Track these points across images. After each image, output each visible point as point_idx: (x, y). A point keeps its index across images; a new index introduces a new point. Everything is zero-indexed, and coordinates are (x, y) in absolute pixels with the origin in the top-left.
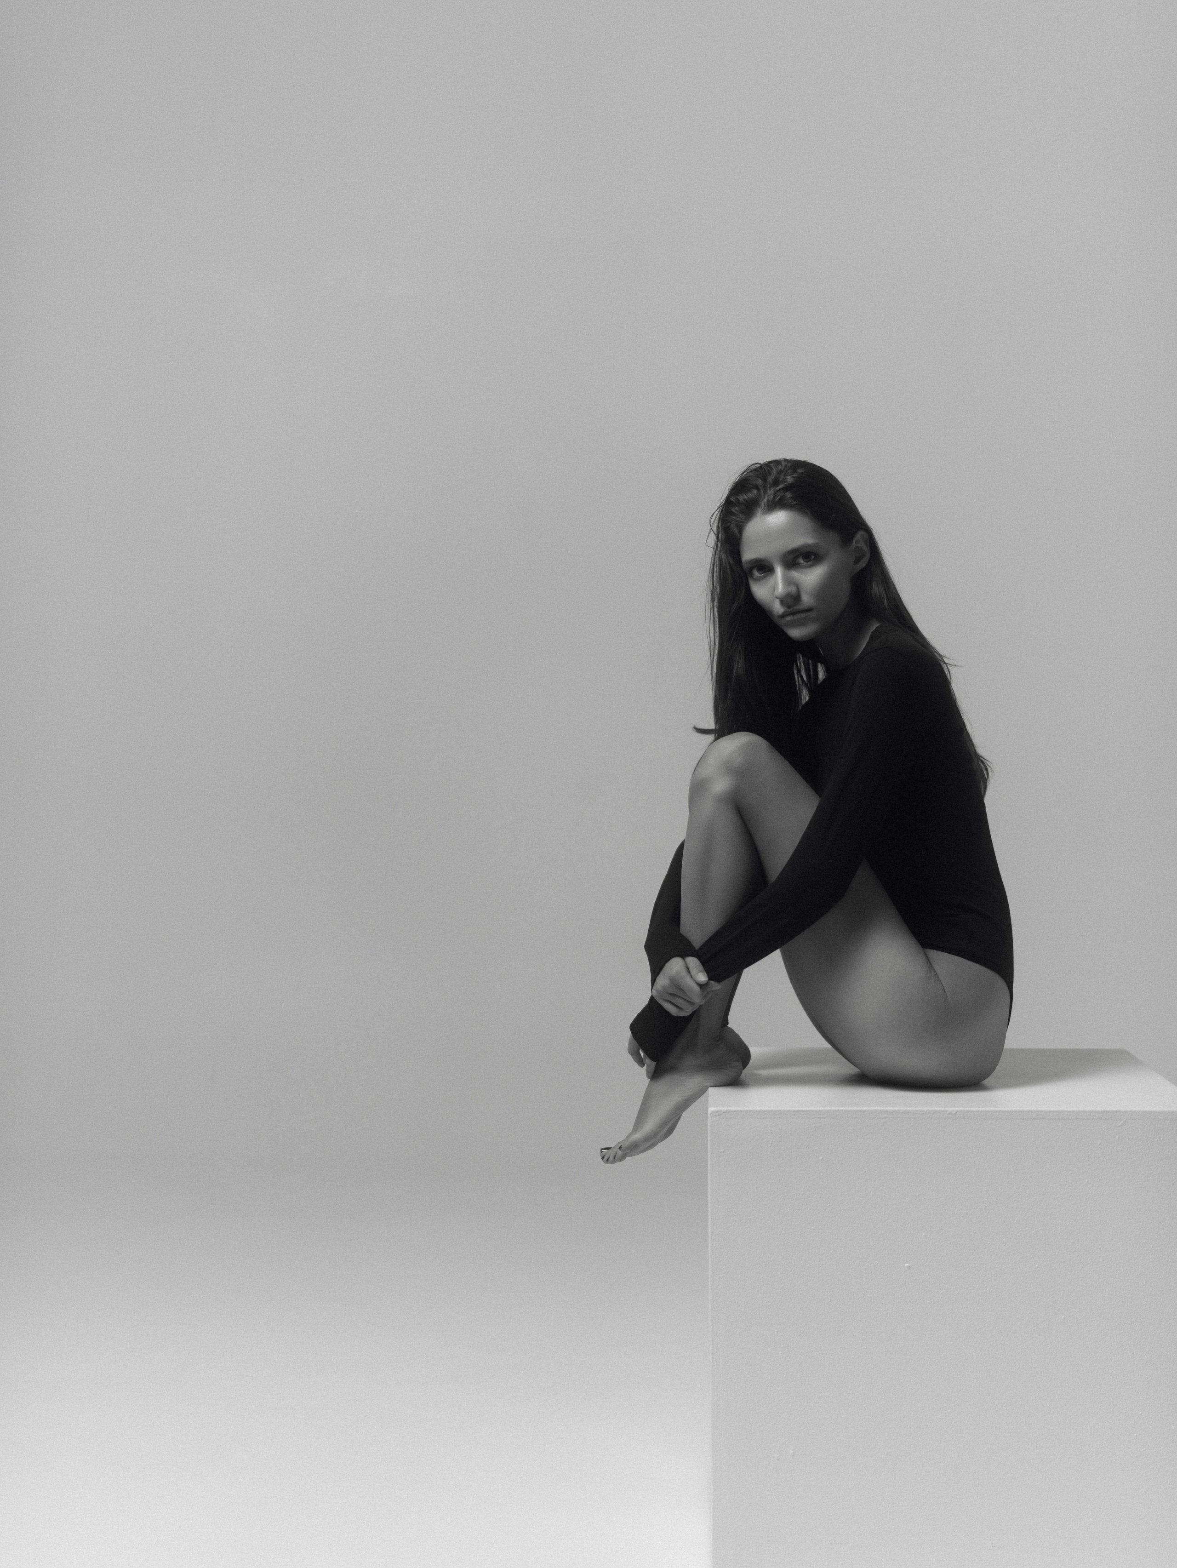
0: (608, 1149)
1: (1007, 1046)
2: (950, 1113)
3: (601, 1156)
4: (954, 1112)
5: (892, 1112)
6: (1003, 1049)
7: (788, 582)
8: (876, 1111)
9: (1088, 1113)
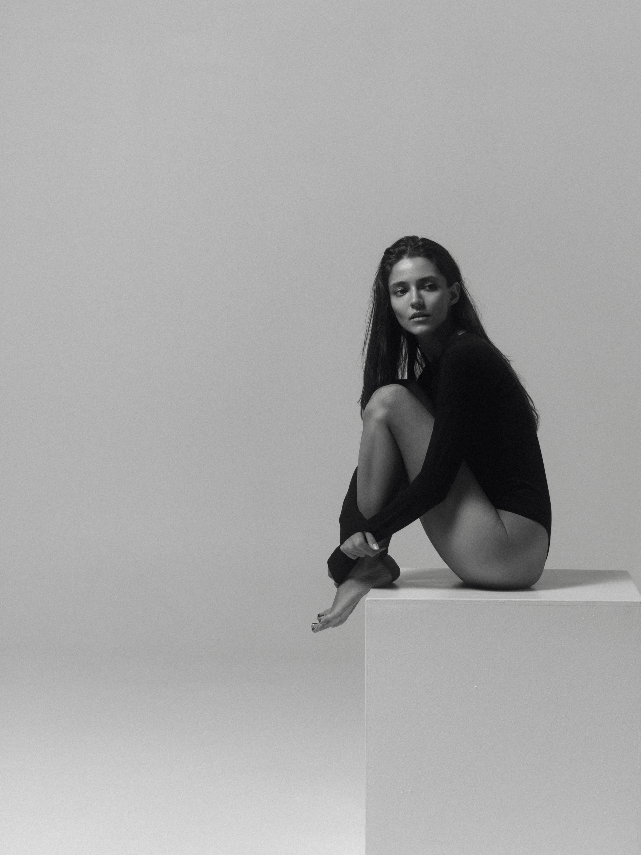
0: (315, 624)
1: (546, 568)
2: (501, 602)
3: (312, 627)
4: (502, 602)
5: (468, 601)
6: (543, 570)
7: (419, 296)
8: (459, 600)
9: (578, 603)
